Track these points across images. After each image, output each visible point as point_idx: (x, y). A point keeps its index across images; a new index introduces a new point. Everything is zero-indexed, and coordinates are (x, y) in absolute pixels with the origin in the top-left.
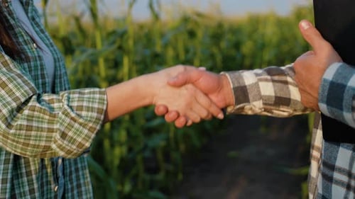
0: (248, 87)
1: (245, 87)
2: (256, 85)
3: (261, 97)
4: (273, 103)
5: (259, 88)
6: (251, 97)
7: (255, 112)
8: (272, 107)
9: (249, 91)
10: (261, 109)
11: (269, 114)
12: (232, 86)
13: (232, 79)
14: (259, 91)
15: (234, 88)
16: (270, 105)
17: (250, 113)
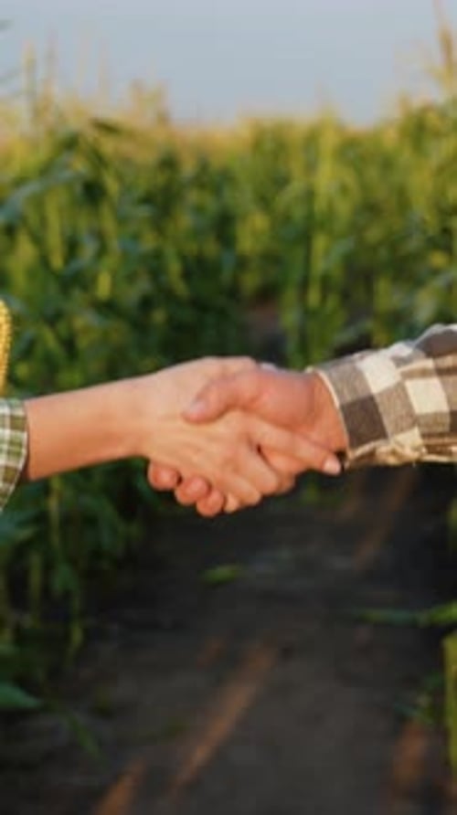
0: (378, 400)
1: (371, 398)
2: (399, 391)
3: (415, 421)
4: (447, 429)
5: (406, 396)
6: (388, 423)
7: (405, 460)
8: (447, 440)
9: (381, 409)
10: (416, 449)
11: (443, 459)
12: (337, 403)
13: (334, 384)
14: (408, 405)
15: (343, 407)
16: (441, 435)
17: (392, 461)
